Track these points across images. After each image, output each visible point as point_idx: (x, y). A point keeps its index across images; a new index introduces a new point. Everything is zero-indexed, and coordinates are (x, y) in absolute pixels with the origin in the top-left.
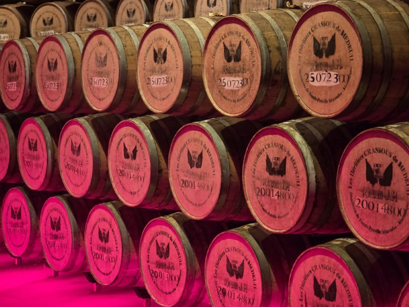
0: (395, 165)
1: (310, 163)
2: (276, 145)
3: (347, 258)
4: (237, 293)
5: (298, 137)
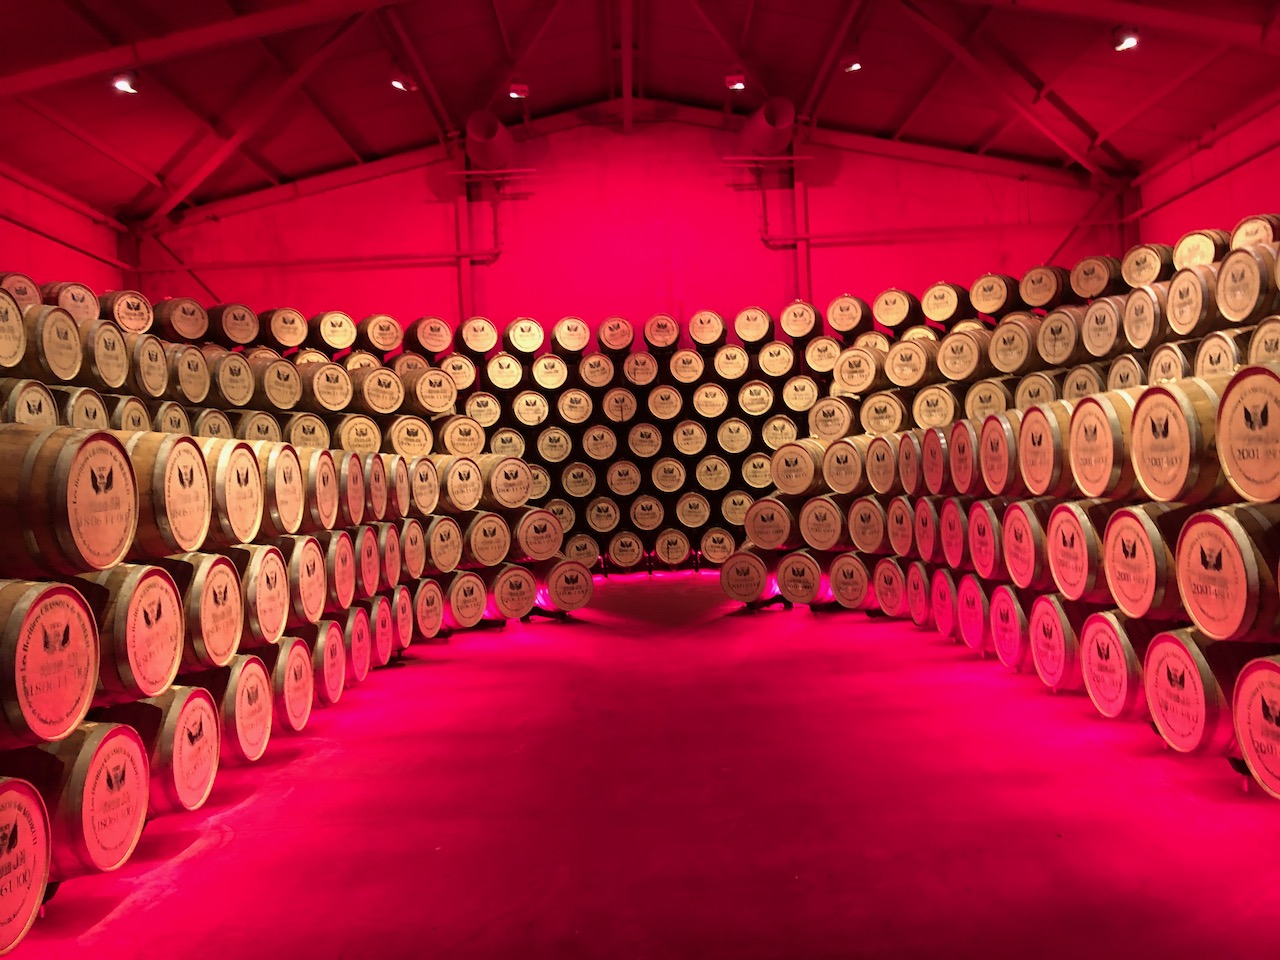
2: (1210, 534)
4: (1179, 707)
5: (1235, 527)
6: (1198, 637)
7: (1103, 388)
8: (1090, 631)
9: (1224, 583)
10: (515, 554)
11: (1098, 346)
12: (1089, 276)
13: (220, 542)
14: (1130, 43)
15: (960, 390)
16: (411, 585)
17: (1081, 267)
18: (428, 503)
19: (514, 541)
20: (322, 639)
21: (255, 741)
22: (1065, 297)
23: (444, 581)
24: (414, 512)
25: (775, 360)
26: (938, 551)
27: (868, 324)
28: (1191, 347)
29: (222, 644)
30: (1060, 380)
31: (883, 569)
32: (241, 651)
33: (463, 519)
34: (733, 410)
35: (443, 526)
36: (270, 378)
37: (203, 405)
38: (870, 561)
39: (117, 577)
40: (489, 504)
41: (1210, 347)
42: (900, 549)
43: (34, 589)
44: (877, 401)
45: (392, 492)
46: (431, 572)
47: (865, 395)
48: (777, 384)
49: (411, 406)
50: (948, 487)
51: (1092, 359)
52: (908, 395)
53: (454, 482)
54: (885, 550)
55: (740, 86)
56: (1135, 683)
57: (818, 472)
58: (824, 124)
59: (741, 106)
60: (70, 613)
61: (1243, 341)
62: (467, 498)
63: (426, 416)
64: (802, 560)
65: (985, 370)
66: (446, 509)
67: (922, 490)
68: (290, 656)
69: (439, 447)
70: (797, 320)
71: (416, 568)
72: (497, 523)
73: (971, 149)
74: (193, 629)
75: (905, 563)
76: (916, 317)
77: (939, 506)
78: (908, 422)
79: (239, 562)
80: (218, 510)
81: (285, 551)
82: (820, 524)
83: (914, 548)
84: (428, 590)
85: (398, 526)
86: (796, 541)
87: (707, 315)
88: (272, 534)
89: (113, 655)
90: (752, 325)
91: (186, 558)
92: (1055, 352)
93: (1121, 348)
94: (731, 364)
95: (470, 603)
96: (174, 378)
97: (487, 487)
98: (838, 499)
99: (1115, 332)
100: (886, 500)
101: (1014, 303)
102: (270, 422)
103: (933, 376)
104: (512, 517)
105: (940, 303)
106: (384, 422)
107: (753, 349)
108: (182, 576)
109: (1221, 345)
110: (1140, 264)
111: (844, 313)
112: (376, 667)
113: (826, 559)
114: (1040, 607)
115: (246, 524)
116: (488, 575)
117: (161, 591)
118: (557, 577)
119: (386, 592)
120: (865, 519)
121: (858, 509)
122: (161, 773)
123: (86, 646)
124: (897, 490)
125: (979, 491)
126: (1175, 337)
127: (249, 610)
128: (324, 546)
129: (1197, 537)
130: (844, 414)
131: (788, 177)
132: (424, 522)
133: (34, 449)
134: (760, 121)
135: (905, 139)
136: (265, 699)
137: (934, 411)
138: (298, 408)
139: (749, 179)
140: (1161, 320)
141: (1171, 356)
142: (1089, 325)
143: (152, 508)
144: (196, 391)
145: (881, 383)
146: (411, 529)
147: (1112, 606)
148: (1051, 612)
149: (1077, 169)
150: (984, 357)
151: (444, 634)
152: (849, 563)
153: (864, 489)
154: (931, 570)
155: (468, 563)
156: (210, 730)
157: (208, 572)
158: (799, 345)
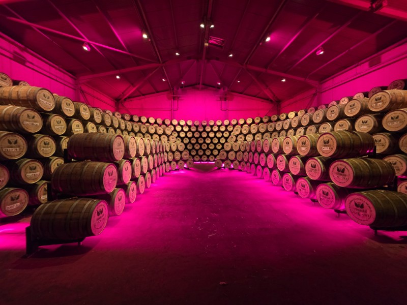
0: (345, 168)
1: (322, 166)
2: (313, 162)
3: (331, 187)
4: (304, 190)
5: (319, 160)
6: (308, 179)
7: (279, 137)
8: (284, 176)
9: (316, 170)
10: (181, 158)
11: (278, 128)
12: (274, 118)
13: (138, 156)
14: (284, 80)
15: (254, 135)
16: (165, 163)
17: (273, 116)
18: (168, 150)
19: (181, 156)
20: (152, 172)
21: (142, 190)
22: (270, 121)
23: (170, 162)
24: (166, 151)
25: (223, 129)
26: (253, 161)
27: (237, 124)
28: (295, 129)
29: (137, 174)
30: (271, 134)
31: (242, 163)
32: (140, 175)
33: (173, 152)
34: (215, 136)
35: (170, 154)
36: (142, 127)
37: (131, 131)
38: (240, 162)
39: (121, 162)
40: (177, 150)
41: (299, 130)
42: (245, 160)
43: (107, 164)
44: (239, 136)
45: (163, 147)
46: (168, 161)
47: (238, 135)
48: (223, 132)
49: (164, 133)
50: (256, 151)
51: (277, 131)
52: (245, 135)
53: (172, 146)
54: (243, 160)
55: (219, 84)
56: (294, 186)
57: (232, 147)
58: (232, 91)
59: (219, 87)
60: (113, 169)
61: (306, 129)
62: (174, 149)
63: (166, 135)
64: (228, 161)
65: (258, 132)
66: (171, 150)
67: (250, 151)
68: (148, 175)
69: (168, 140)
70: (226, 122)
71: (166, 161)
72: (179, 153)
73: (255, 96)
74: (133, 171)
75: (246, 163)
76: (245, 123)
77: (254, 154)
78: (245, 140)
79: (140, 159)
80: (138, 150)
81: (147, 157)
82: (232, 156)
83: (248, 160)
84: (168, 164)
85: (164, 153)
86: (227, 158)
87: (212, 121)
88: (146, 155)
89: (120, 176)
90: (219, 123)
91: (132, 158)
92: (271, 129)
93: (282, 129)
94: (215, 129)
95: (174, 165)
96: (126, 126)
97: (177, 147)
98: (235, 152)
99: (281, 126)
100: (243, 152)
101: (261, 121)
102: (141, 135)
103: (250, 132)
104: (181, 152)
105: (249, 121)
106: (160, 136)
107: (219, 126)
108: (131, 162)
109: (301, 130)
110: (283, 116)
111: (234, 122)
112: (160, 176)
113: (232, 161)
114: (274, 172)
115: (142, 153)
116: (177, 162)
117: (128, 164)
118: (188, 162)
119: (162, 164)
120: (239, 155)
121: (238, 153)
122: (127, 196)
123: (115, 174)
124: (245, 151)
125: (262, 151)
126: (293, 128)
127: (142, 167)
128: (153, 156)
129: (310, 162)
130: (235, 138)
131: (225, 99)
132: (167, 152)
133: (107, 138)
134: (222, 90)
135: (245, 94)
136: (144, 183)
137: (250, 138)
138: (146, 133)
139: (219, 99)
140: (290, 125)
141: (292, 131)
142: (277, 125)
143: (127, 149)
144: (130, 129)
145: (241, 133)
146: (165, 154)
147: (290, 172)
148: (276, 172)
149: (271, 101)
150: (258, 130)
151: (170, 171)
152: (236, 162)
153: (239, 150)
154: (251, 164)
155: (174, 159)
156: (135, 189)
157: (136, 161)
158: (226, 126)
